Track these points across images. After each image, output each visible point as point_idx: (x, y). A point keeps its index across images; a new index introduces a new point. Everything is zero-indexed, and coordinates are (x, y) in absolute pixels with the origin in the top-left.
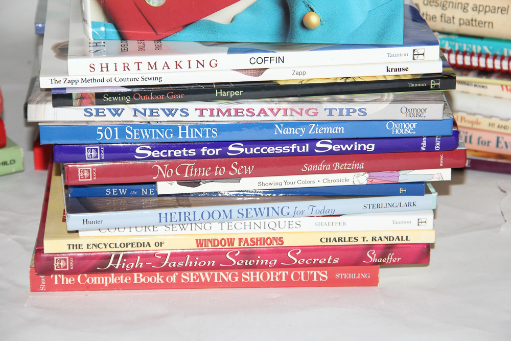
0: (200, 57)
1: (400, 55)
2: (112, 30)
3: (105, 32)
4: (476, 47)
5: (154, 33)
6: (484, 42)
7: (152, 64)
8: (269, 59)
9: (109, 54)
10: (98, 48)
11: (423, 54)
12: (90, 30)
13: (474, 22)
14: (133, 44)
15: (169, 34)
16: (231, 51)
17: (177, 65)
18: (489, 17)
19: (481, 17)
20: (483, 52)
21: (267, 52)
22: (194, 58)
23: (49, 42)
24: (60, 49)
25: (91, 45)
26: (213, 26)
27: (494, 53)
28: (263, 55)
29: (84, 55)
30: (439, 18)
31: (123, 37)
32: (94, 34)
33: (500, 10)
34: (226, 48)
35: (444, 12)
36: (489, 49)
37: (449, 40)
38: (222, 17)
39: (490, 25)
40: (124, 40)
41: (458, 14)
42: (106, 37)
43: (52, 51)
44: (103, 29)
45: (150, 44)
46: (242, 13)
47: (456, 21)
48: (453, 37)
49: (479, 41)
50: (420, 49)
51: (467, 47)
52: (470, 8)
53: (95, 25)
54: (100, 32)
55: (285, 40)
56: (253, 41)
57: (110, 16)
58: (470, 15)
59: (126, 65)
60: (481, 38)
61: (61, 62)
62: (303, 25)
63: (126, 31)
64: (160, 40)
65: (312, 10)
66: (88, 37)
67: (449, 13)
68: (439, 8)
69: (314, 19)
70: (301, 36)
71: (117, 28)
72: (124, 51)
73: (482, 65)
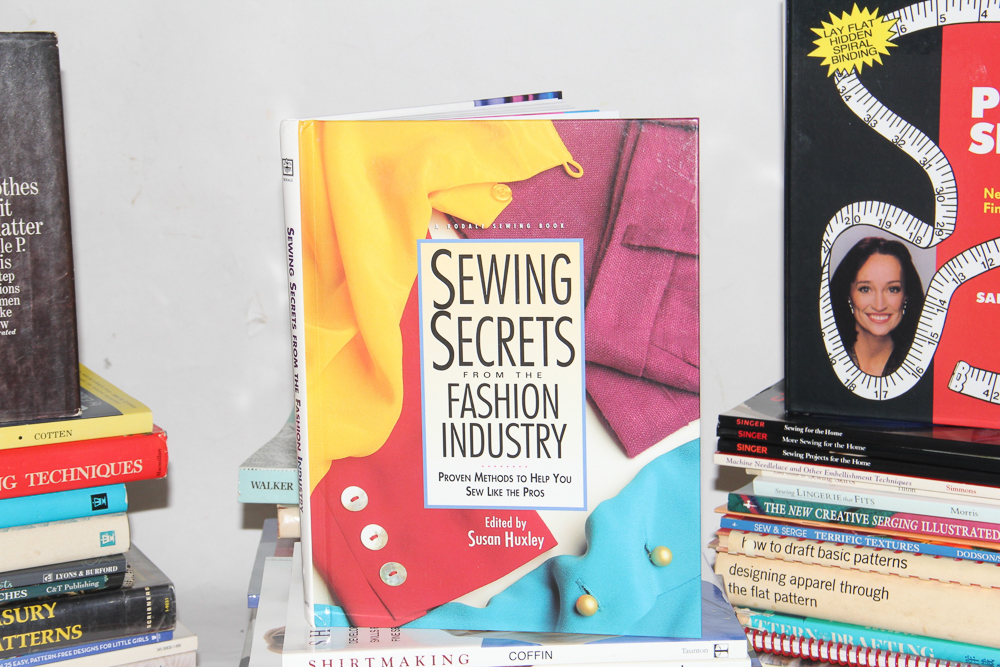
0: (447, 651)
1: (698, 651)
2: (339, 613)
3: (331, 615)
4: (797, 628)
5: (390, 617)
6: (806, 623)
7: (387, 661)
8: (533, 654)
9: (334, 647)
10: (320, 638)
11: (727, 651)
12: (312, 613)
13: (793, 598)
14: (364, 633)
15: (408, 619)
16: (486, 643)
17: (418, 661)
18: (811, 593)
19: (801, 592)
20: (806, 636)
21: (531, 644)
22: (439, 652)
23: (262, 628)
24: (274, 637)
25: (313, 634)
26: (465, 611)
27: (819, 638)
28: (526, 649)
29: (304, 648)
30: (749, 591)
31: (352, 624)
32: (316, 618)
33: (824, 584)
34: (479, 639)
35: (756, 584)
36: (813, 633)
37: (763, 619)
38: (475, 599)
39: (813, 602)
40: (354, 627)
41: (773, 587)
42: (331, 623)
43: (264, 641)
44: (327, 612)
45: (385, 633)
46: (499, 594)
47: (771, 596)
48: (768, 615)
49: (800, 621)
50: (723, 644)
51: (786, 628)
52: (787, 581)
53: (317, 608)
54: (324, 616)
55: (555, 628)
56: (514, 630)
57: (337, 597)
58: (788, 589)
59: (355, 662)
60: (803, 618)
61: (274, 655)
62: (576, 611)
63: (355, 615)
64: (398, 627)
65: (588, 593)
66: (309, 622)
67: (762, 585)
68: (750, 579)
69: (589, 604)
70: (574, 624)
71: (345, 612)
72: (353, 641)
73: (805, 652)
